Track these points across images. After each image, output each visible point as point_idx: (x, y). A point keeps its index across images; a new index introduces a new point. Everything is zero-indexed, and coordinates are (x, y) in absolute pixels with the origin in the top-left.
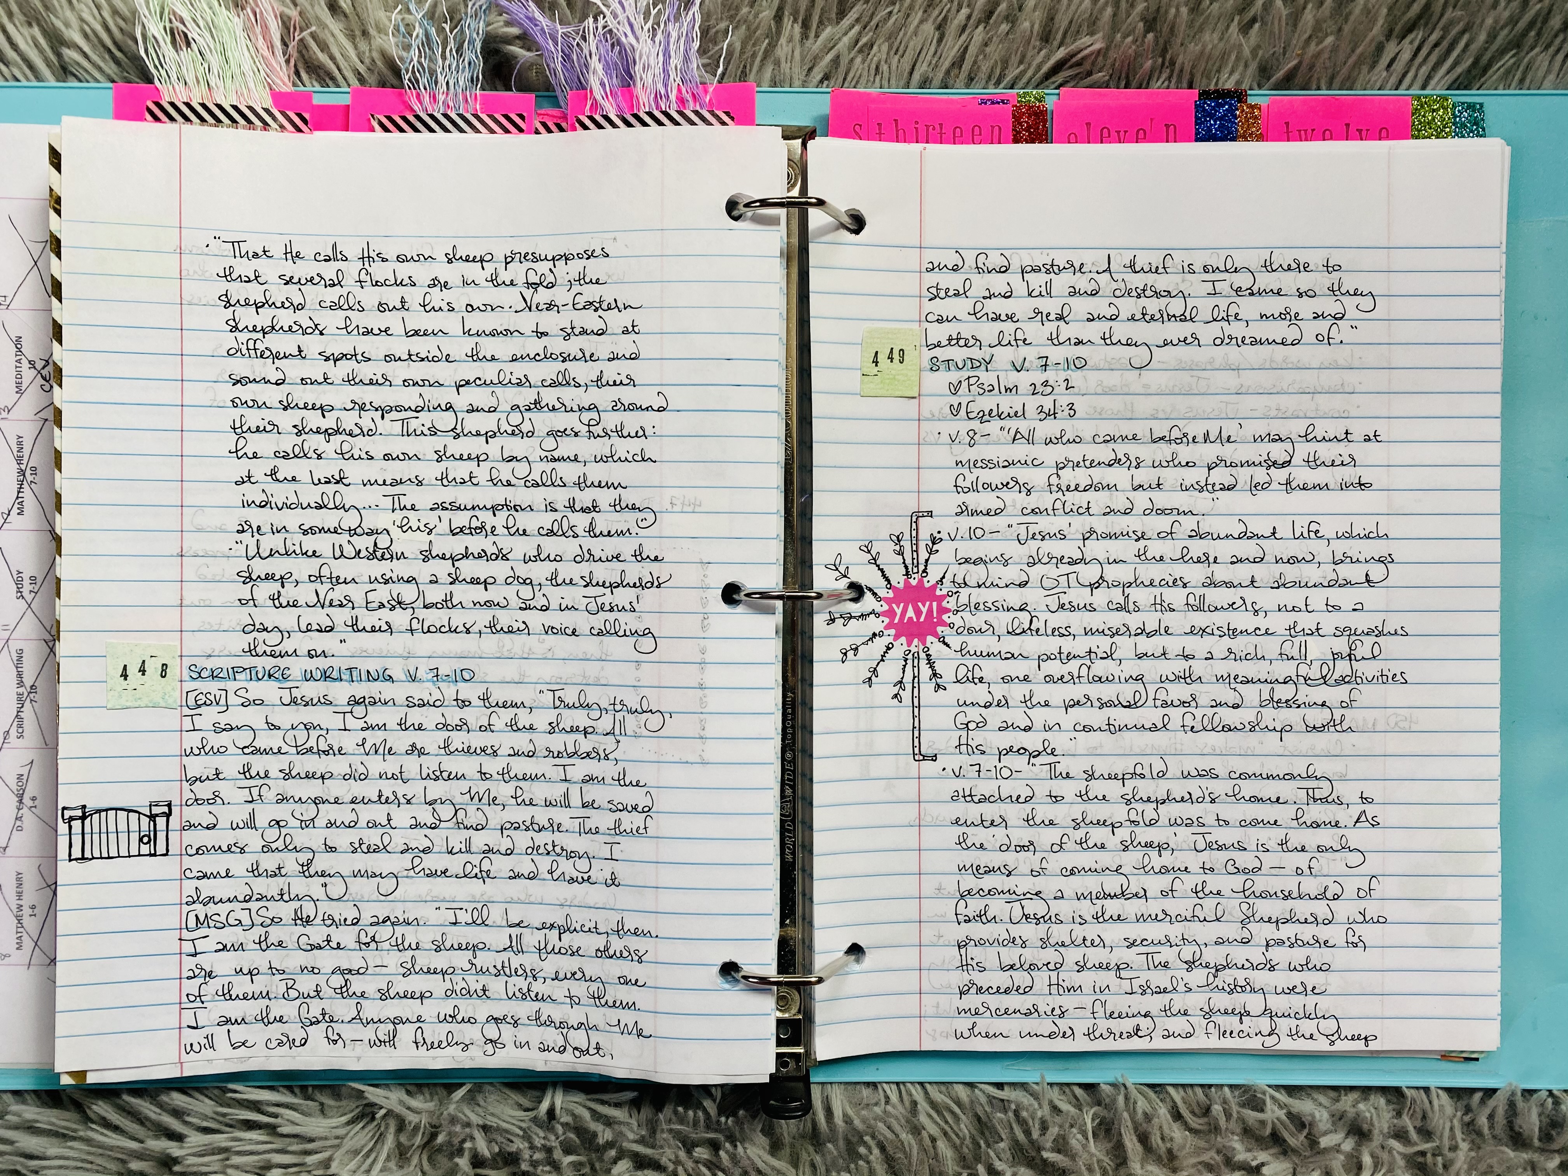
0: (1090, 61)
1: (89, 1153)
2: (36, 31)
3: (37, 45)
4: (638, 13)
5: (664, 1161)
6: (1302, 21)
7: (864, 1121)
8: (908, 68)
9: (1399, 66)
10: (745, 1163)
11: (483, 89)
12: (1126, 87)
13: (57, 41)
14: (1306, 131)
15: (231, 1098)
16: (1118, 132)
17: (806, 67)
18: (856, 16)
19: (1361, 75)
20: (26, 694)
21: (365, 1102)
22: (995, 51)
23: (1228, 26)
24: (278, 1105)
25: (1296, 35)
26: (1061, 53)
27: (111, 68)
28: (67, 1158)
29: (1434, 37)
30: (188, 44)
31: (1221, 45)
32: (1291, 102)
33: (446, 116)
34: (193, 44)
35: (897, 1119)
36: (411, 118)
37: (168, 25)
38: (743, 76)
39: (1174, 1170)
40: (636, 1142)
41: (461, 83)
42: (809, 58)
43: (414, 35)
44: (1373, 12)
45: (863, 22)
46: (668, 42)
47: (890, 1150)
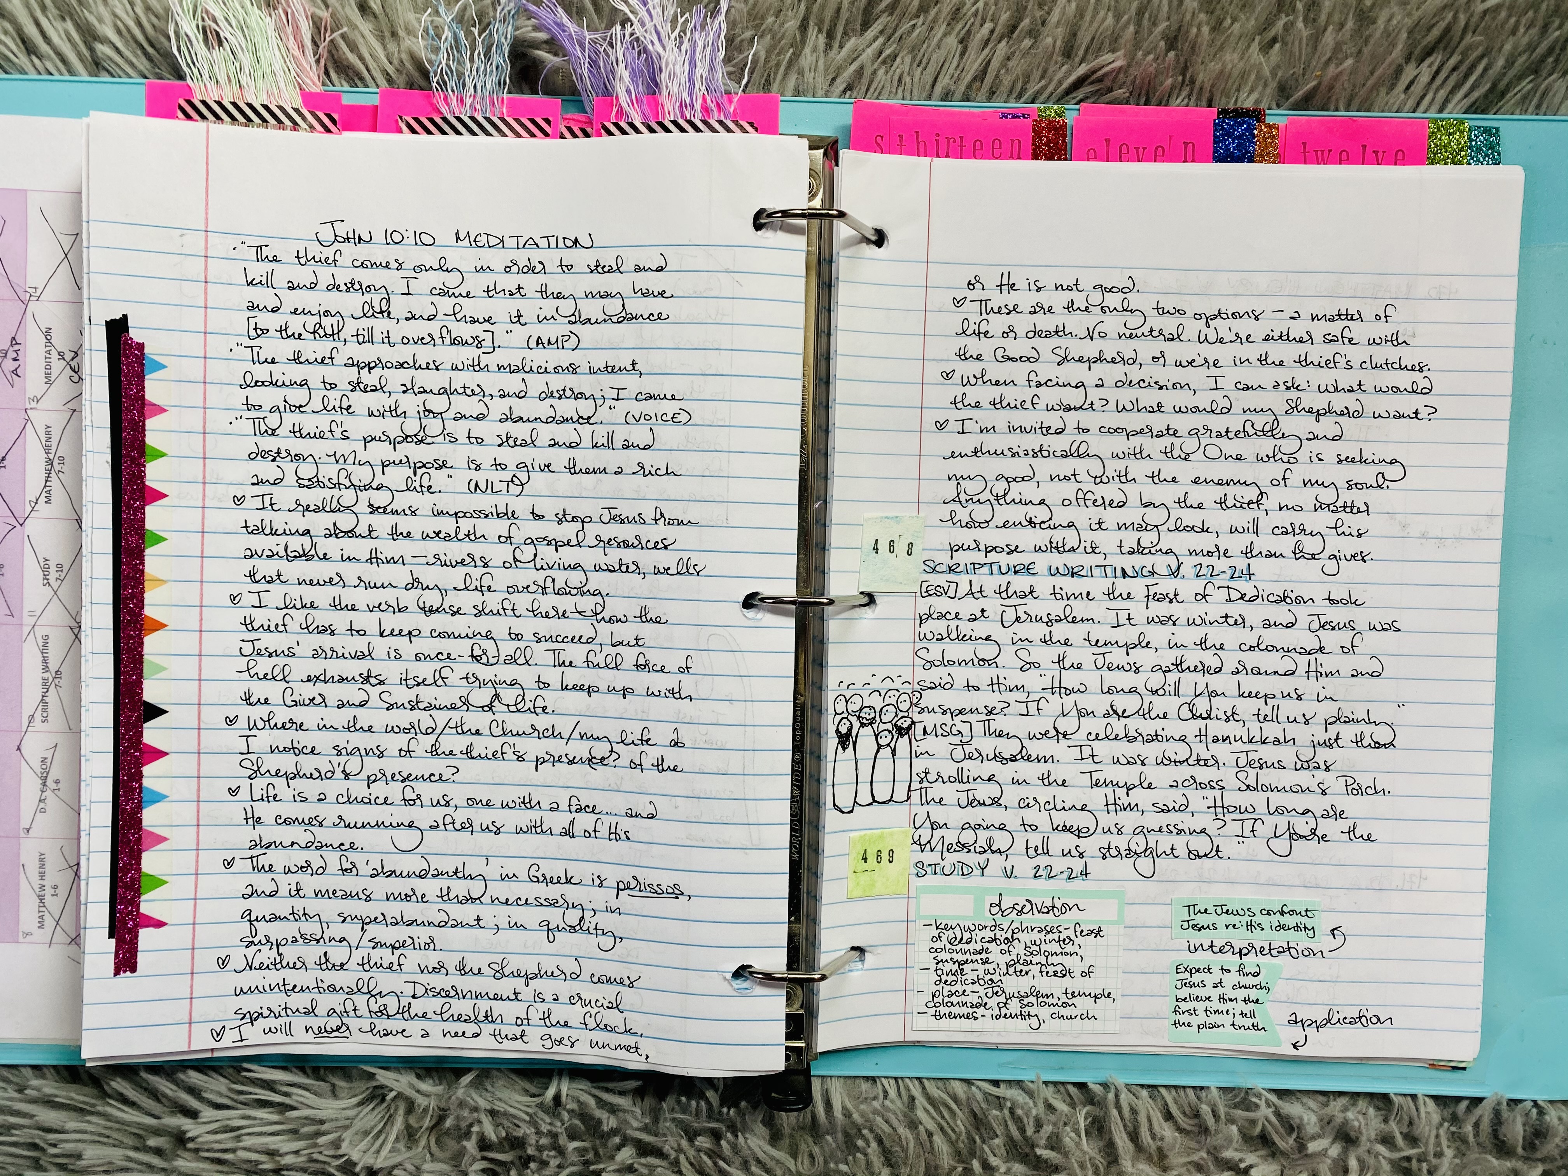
0: (1111, 78)
1: (106, 1128)
2: (69, 26)
3: (70, 39)
4: (665, 22)
5: (666, 1149)
6: (1323, 43)
7: (862, 1115)
8: (930, 80)
9: (1417, 89)
10: (746, 1152)
11: (509, 92)
12: (1145, 104)
13: (89, 35)
14: (1323, 151)
15: (245, 1077)
16: (1137, 149)
17: (830, 77)
18: (880, 28)
19: (1380, 97)
20: (51, 679)
21: (374, 1084)
22: (1018, 66)
23: (1249, 47)
24: (291, 1085)
25: (1316, 56)
26: (1082, 70)
27: (143, 64)
28: (85, 1132)
29: (1452, 62)
30: (220, 44)
31: (1241, 65)
32: (1308, 122)
33: (473, 118)
34: (225, 44)
35: (895, 1114)
36: (439, 121)
37: (200, 23)
38: (767, 85)
39: (1165, 1170)
40: (639, 1129)
41: (488, 86)
42: (832, 68)
43: (443, 38)
44: (1393, 35)
45: (888, 34)
46: (694, 51)
47: (887, 1143)
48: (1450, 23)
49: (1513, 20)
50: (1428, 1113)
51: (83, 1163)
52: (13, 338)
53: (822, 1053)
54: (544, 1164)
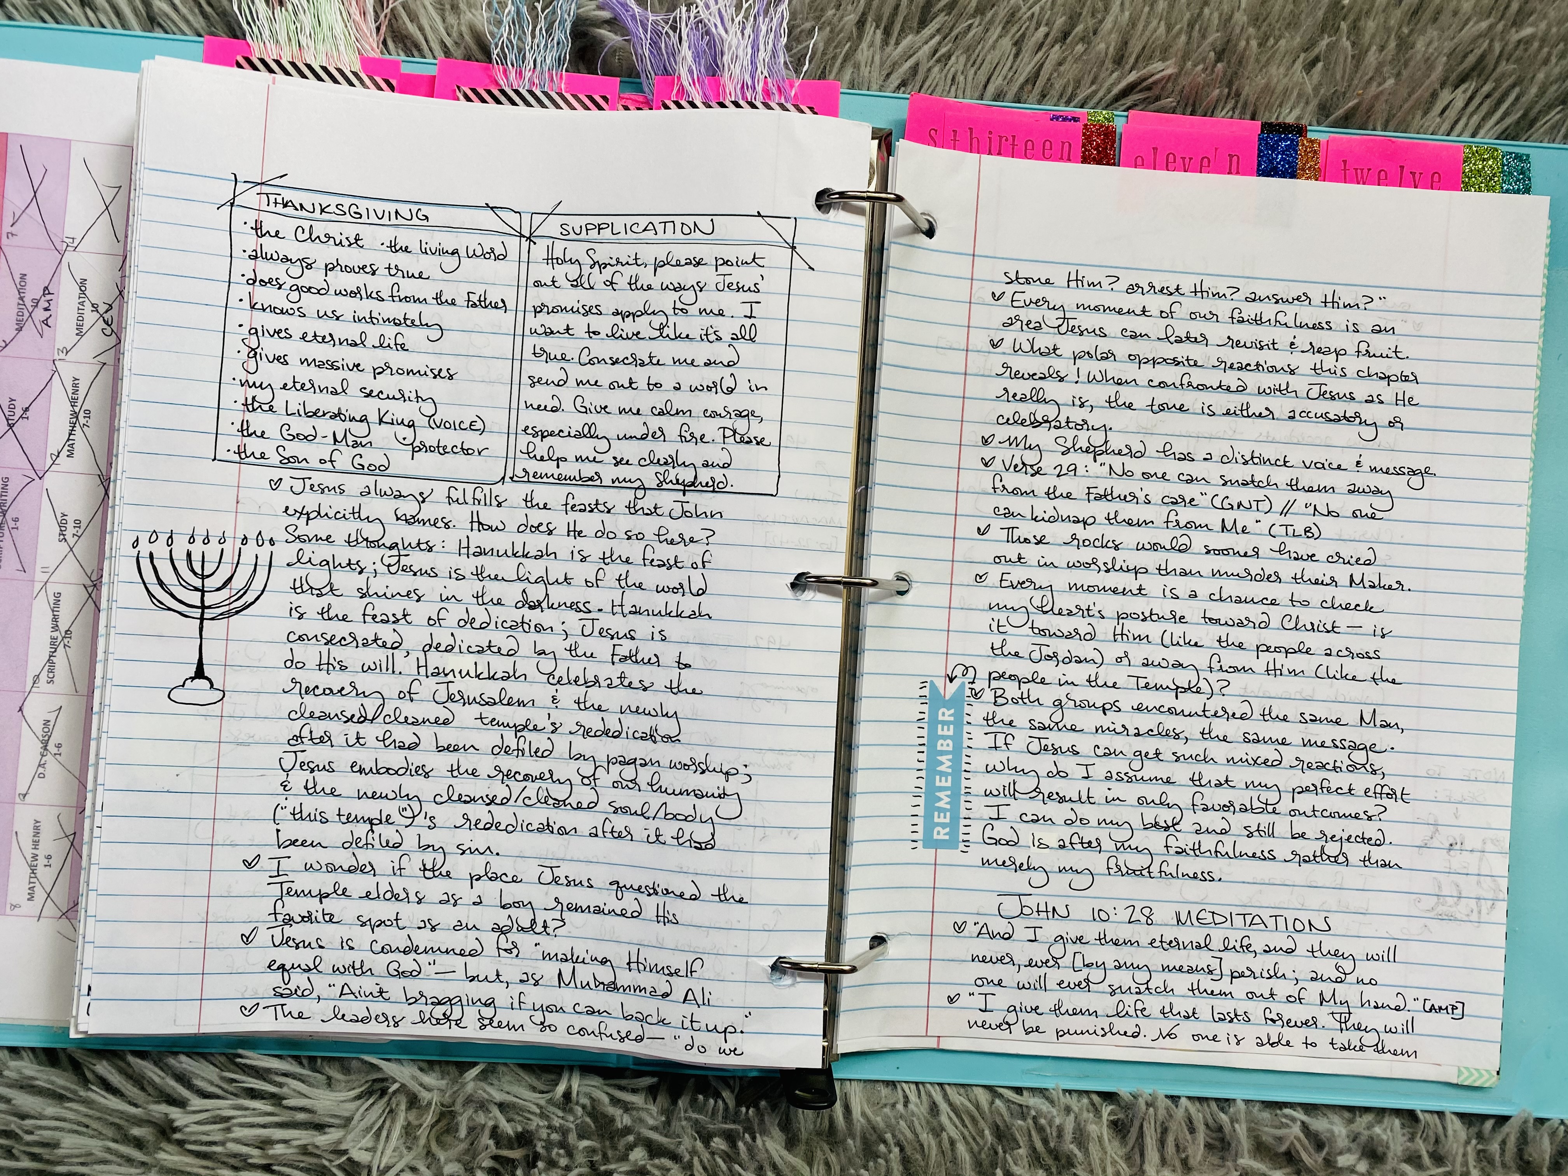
0: (1160, 86)
1: (86, 1116)
5: (682, 1150)
6: (1366, 62)
7: (884, 1119)
8: (983, 80)
9: (1452, 114)
10: (762, 1156)
11: (568, 70)
12: (1191, 114)
14: (1362, 168)
15: (238, 1065)
16: (1183, 159)
17: (885, 73)
18: (937, 26)
19: (1416, 121)
20: (60, 638)
21: (375, 1076)
22: (1070, 70)
23: (1294, 62)
24: (286, 1075)
25: (1358, 75)
26: (1133, 77)
27: (199, 22)
28: (64, 1120)
29: (1486, 89)
31: (1286, 81)
32: (1349, 140)
33: (531, 92)
34: (287, 4)
36: (496, 93)
38: (823, 76)
40: (654, 1129)
41: (548, 61)
42: (888, 63)
43: (507, 11)
44: (1433, 58)
45: (944, 33)
46: (757, 36)
47: (909, 1151)
48: (1485, 51)
49: (1546, 50)
50: (1455, 1131)
51: (60, 1152)
52: (46, 288)
53: (844, 1055)
54: (552, 1164)
